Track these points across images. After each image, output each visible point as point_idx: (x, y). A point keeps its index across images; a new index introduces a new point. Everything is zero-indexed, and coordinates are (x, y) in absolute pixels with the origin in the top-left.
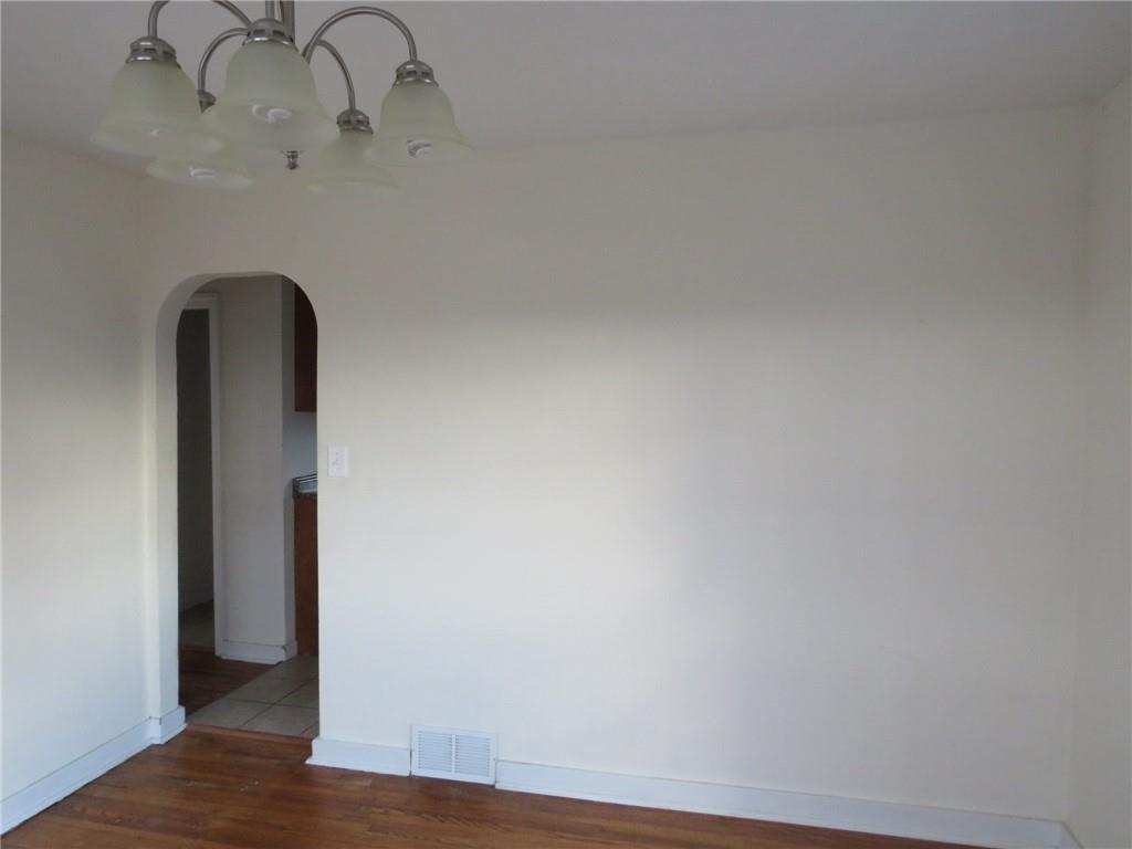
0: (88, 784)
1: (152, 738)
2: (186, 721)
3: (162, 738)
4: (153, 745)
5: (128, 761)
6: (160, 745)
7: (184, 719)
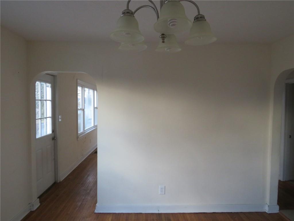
0: (242, 212)
1: (266, 210)
2: (279, 211)
3: (268, 211)
4: (265, 212)
5: (256, 212)
6: (267, 213)
7: (279, 210)
